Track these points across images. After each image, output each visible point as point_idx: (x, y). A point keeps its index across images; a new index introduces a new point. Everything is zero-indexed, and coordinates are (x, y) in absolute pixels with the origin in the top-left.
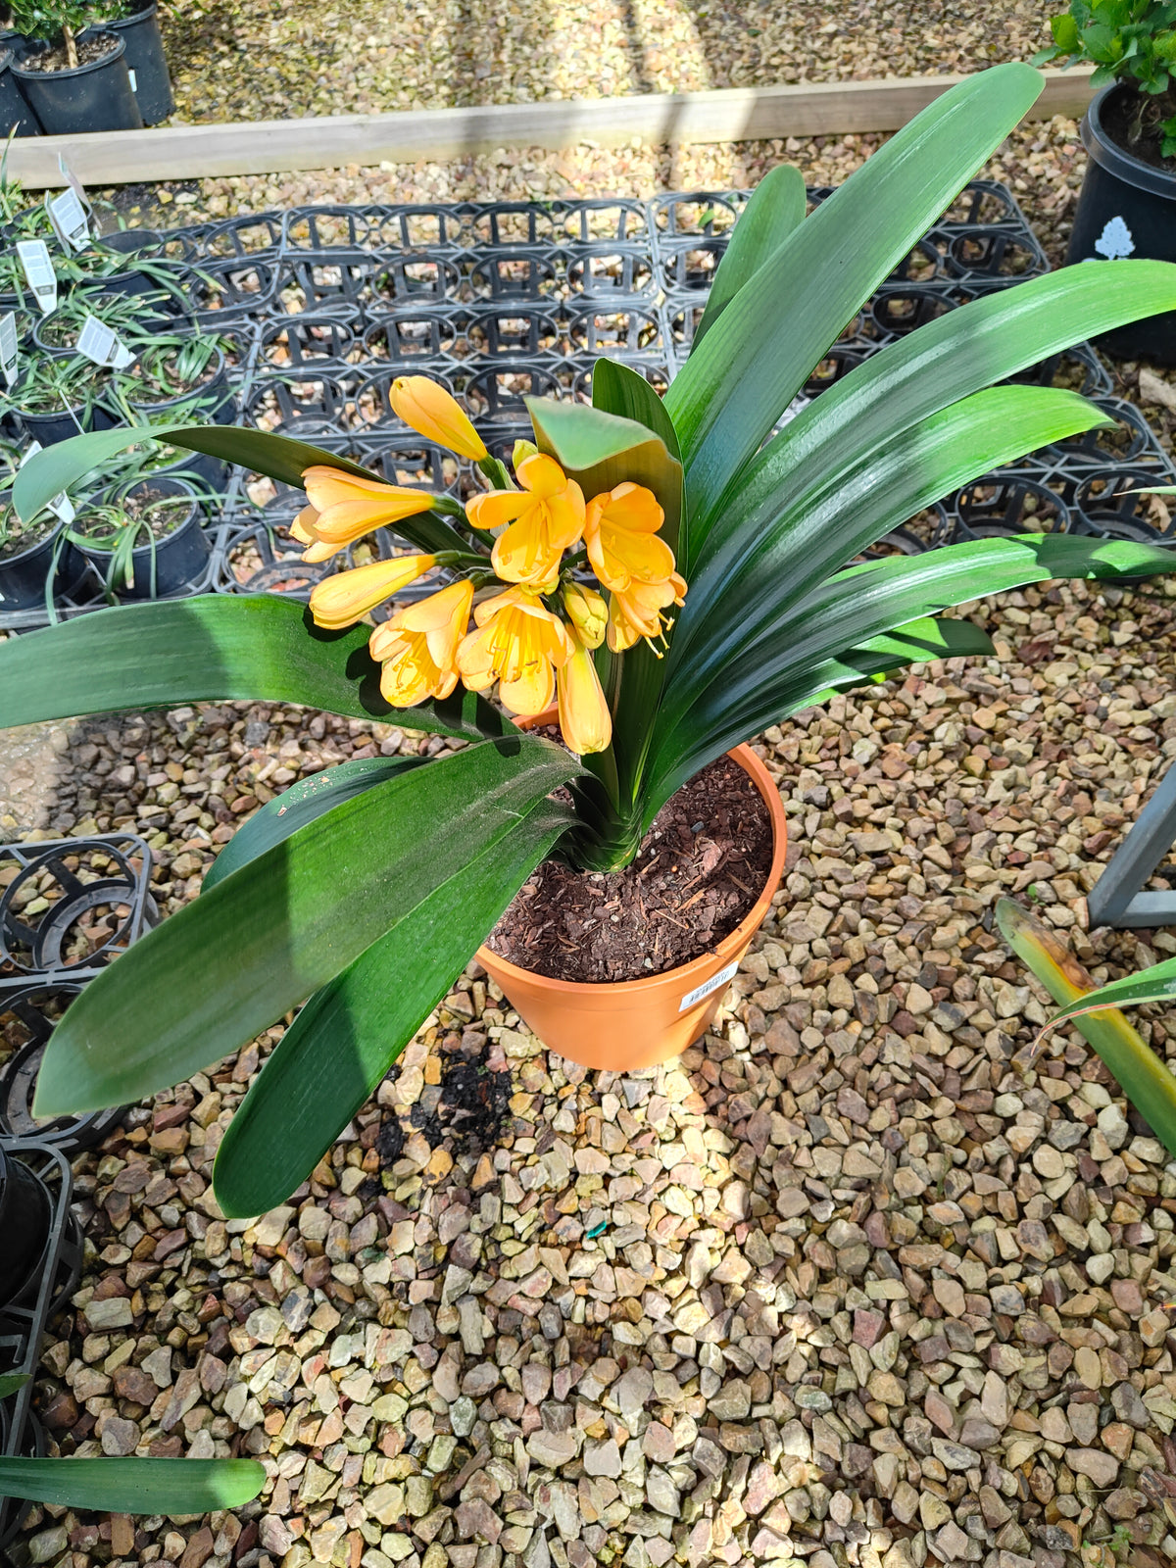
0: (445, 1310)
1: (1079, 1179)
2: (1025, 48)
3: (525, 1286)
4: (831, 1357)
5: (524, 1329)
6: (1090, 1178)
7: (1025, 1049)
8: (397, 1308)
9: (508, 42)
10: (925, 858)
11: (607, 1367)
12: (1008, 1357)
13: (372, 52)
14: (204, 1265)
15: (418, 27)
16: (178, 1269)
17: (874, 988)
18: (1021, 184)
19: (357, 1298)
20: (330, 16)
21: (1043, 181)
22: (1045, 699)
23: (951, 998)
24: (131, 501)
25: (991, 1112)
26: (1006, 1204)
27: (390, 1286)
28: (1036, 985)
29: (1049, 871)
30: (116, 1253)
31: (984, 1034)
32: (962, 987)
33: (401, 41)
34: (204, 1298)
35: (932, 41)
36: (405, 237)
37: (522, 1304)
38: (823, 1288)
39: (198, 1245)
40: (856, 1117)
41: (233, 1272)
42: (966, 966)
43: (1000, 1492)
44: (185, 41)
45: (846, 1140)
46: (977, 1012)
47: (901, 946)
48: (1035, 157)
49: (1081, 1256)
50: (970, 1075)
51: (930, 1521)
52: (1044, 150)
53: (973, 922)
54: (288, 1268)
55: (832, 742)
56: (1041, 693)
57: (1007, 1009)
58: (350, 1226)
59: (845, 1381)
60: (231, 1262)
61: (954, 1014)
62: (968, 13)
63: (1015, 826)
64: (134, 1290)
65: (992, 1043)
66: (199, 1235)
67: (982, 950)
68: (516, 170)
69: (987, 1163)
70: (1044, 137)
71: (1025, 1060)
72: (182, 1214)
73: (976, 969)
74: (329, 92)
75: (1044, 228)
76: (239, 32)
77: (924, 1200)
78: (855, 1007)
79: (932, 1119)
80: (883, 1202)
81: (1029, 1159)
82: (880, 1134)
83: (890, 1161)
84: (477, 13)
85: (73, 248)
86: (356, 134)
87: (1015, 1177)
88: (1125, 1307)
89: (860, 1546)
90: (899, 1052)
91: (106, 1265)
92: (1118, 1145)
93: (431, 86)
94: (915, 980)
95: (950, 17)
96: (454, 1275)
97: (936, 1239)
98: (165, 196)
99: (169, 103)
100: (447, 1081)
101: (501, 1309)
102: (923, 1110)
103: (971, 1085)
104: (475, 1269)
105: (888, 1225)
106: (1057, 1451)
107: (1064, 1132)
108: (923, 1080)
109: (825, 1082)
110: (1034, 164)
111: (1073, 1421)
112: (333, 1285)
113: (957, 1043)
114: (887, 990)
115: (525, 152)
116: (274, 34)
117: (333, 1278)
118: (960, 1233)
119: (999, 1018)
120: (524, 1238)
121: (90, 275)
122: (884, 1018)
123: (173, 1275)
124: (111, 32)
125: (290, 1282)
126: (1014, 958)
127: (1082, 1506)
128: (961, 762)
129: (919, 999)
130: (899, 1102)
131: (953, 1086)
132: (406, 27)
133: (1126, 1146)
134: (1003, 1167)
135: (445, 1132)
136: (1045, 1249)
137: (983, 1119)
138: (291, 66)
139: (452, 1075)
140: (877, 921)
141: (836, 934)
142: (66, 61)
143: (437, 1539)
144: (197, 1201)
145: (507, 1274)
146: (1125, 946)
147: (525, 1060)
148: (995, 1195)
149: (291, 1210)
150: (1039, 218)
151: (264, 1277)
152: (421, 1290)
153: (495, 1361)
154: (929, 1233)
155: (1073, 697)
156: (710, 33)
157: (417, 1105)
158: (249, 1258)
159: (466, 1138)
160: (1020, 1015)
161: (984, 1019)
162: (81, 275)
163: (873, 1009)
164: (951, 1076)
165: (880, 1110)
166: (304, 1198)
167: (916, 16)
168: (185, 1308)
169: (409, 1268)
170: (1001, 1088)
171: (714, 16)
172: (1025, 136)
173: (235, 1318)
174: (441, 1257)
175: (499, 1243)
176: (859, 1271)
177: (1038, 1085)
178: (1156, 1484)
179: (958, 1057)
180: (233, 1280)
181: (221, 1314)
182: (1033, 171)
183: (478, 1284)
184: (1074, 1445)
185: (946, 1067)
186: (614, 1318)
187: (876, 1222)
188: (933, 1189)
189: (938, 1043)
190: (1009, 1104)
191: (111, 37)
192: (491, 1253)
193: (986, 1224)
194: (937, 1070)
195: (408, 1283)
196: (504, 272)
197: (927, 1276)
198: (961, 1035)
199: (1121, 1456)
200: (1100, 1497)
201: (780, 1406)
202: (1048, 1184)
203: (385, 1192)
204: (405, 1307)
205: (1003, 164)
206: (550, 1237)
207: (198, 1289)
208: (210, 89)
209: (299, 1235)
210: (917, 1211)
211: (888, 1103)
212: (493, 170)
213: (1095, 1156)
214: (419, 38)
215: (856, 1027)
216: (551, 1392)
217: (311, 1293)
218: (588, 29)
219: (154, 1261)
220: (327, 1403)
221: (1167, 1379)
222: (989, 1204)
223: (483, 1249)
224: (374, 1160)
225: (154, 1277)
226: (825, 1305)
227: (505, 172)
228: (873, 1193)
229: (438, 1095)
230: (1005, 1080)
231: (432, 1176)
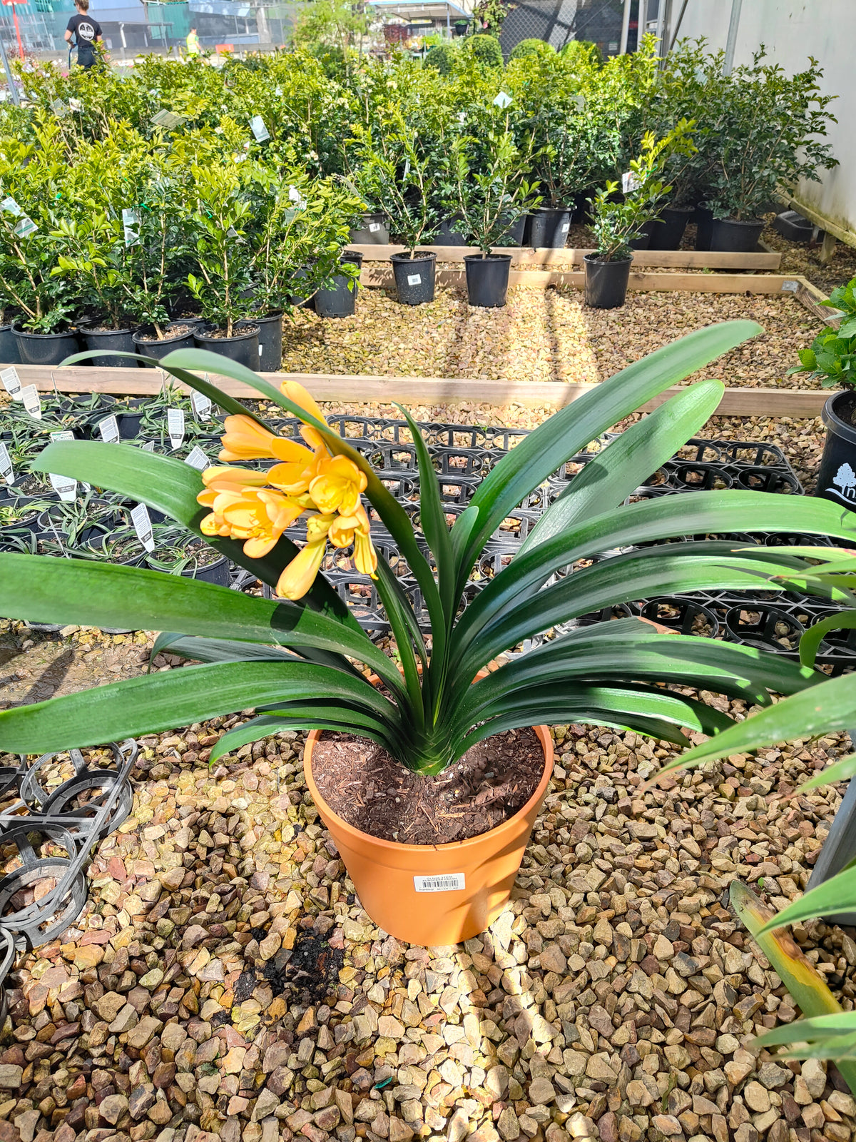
0: (252, 1123)
1: (783, 1117)
2: (801, 382)
3: (318, 1117)
6: (791, 1117)
7: (746, 1000)
8: (216, 1116)
9: (481, 353)
10: (682, 847)
13: (401, 351)
14: (85, 1054)
15: (430, 342)
16: (65, 1053)
17: (629, 933)
18: (792, 451)
19: (188, 1102)
20: (381, 333)
21: (808, 450)
22: (784, 754)
23: (690, 952)
24: (191, 548)
25: (713, 1047)
26: (719, 1127)
27: (215, 1097)
28: (758, 952)
29: (776, 871)
30: (26, 1032)
31: (713, 986)
32: (699, 944)
33: (419, 347)
34: (77, 1078)
35: (740, 373)
36: (396, 438)
37: (312, 1132)
39: (85, 1037)
40: (602, 1030)
41: (103, 1062)
42: (703, 928)
44: (296, 338)
46: (708, 966)
47: (654, 906)
48: (802, 437)
50: (699, 1012)
52: (809, 434)
53: (713, 898)
54: (144, 1067)
55: (623, 760)
56: (782, 750)
57: (733, 967)
58: (198, 1044)
60: (104, 1055)
61: (690, 963)
62: (766, 362)
63: (753, 836)
64: (29, 1062)
65: (719, 992)
66: (87, 1028)
67: (718, 920)
68: (472, 413)
69: (705, 1089)
70: (809, 428)
71: (743, 1009)
72: (81, 1012)
73: (711, 933)
74: (371, 368)
75: (805, 475)
76: (327, 336)
77: (651, 1112)
78: (613, 945)
79: (664, 1044)
80: (615, 1103)
81: (742, 1094)
82: (619, 1048)
83: (625, 1071)
84: (465, 338)
85: (200, 419)
87: (729, 1107)
90: (643, 985)
91: (15, 1040)
92: (818, 1094)
93: (431, 370)
94: (662, 932)
95: (754, 364)
96: (267, 1097)
98: (262, 407)
99: (278, 364)
100: (297, 948)
101: (295, 1135)
103: (699, 1021)
104: (283, 1097)
105: (617, 1124)
107: (770, 1070)
108: (660, 1010)
109: (582, 998)
110: (802, 441)
112: (173, 1088)
113: (690, 986)
114: (641, 937)
115: (479, 405)
116: (347, 339)
117: (176, 1083)
119: (725, 973)
120: (327, 1079)
122: (634, 958)
123: (61, 1056)
124: (254, 324)
125: (142, 1078)
126: (744, 931)
128: (716, 788)
129: (663, 947)
131: (684, 1020)
132: (423, 341)
133: (825, 1097)
134: (720, 1096)
135: (286, 985)
137: (706, 1051)
138: (352, 354)
139: (303, 944)
140: (638, 885)
141: (607, 891)
142: (225, 335)
144: (94, 1003)
145: (307, 1106)
146: (834, 937)
147: (358, 943)
148: (710, 1117)
149: (159, 1022)
150: (803, 470)
151: (126, 1072)
152: (238, 1105)
155: (806, 756)
156: (603, 358)
157: (271, 961)
158: (120, 1056)
159: (301, 992)
160: (744, 973)
161: (714, 971)
163: (627, 948)
164: (682, 1011)
165: (623, 1028)
166: (171, 1016)
167: (733, 361)
168: (60, 1084)
169: (233, 1084)
170: (723, 1028)
171: (607, 351)
173: (94, 1100)
174: (260, 1082)
175: (306, 1079)
177: (754, 1031)
179: (690, 998)
180: (102, 1068)
181: (85, 1095)
182: (801, 444)
183: (283, 1110)
185: (680, 1005)
187: (607, 1119)
188: (659, 1105)
189: (675, 983)
190: (728, 1042)
191: (254, 326)
192: (299, 1087)
194: (672, 1004)
195: (229, 1098)
196: (453, 463)
198: (694, 980)
202: (756, 1118)
203: (231, 1023)
204: (223, 1117)
205: (781, 439)
206: (347, 1083)
207: (74, 1070)
208: (303, 360)
209: (159, 1043)
210: (643, 1120)
211: (629, 1023)
212: (458, 412)
213: (797, 1099)
214: (429, 347)
215: (612, 961)
217: (156, 1090)
218: (530, 351)
219: (50, 1044)
222: (704, 1123)
223: (293, 1083)
224: (230, 997)
225: (47, 1055)
227: (465, 414)
228: (608, 1096)
229: (288, 957)
230: (727, 1022)
231: (269, 1017)
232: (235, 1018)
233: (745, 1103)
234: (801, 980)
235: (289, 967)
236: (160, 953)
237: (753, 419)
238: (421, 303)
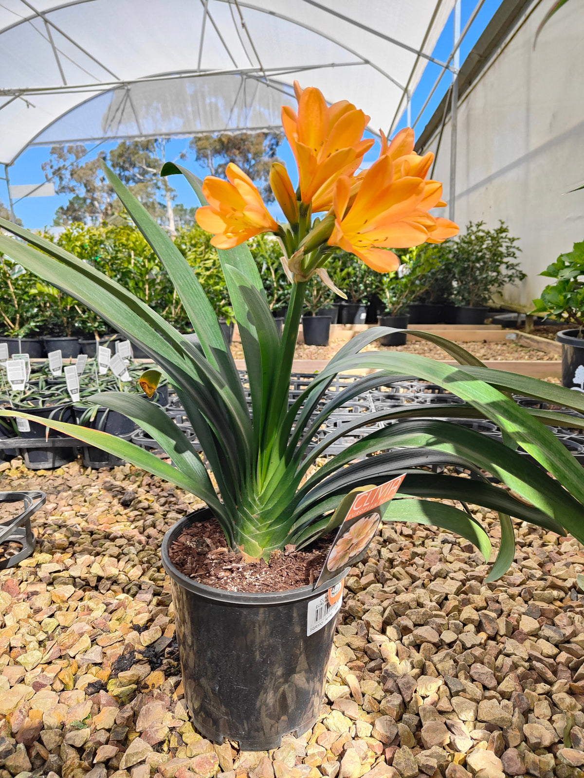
32: (561, 620)
73: (569, 614)
78: (480, 622)
94: (524, 614)
102: (542, 687)
108: (539, 665)
122: (503, 632)
129: (528, 624)
130: (522, 679)
163: (494, 625)
179: (563, 657)
189: (548, 649)
215: (483, 635)
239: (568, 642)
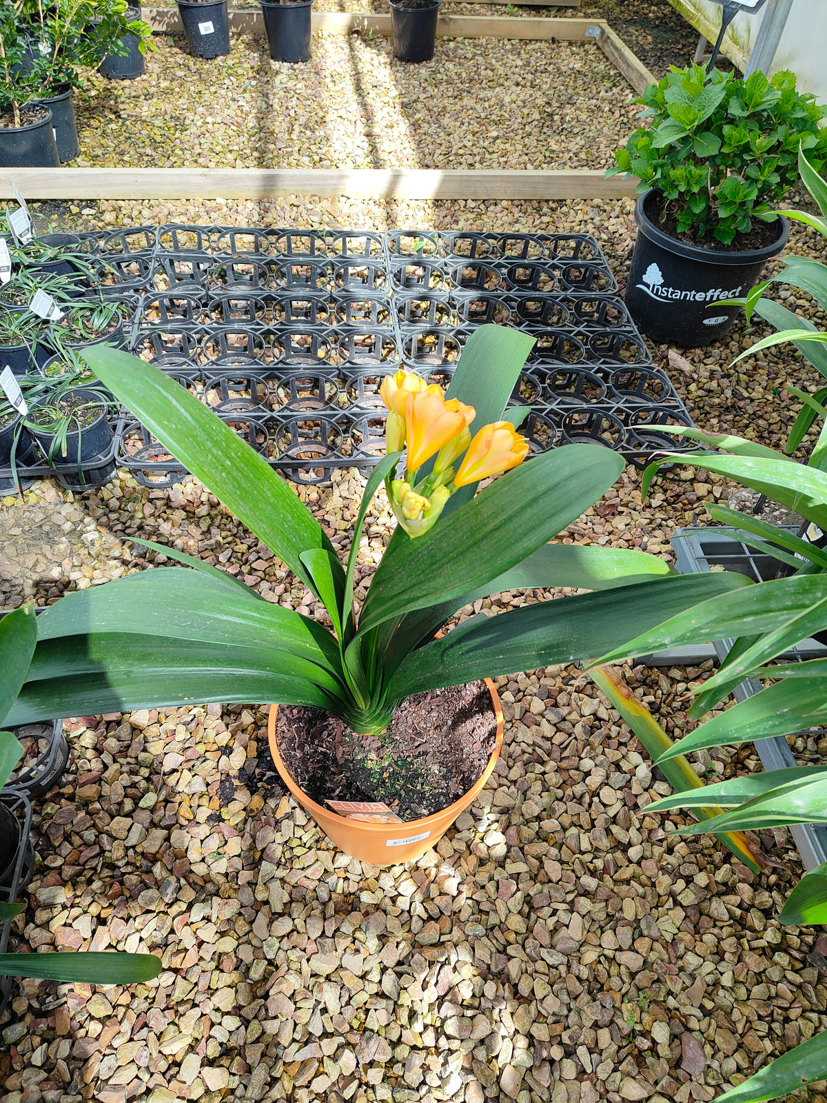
0: (260, 887)
1: (625, 805)
2: (608, 155)
3: (308, 872)
4: (485, 906)
5: (307, 897)
6: (630, 804)
7: (597, 733)
8: (231, 887)
9: (296, 127)
11: (356, 917)
12: (584, 904)
13: (210, 126)
14: (112, 866)
15: (239, 112)
16: (95, 869)
17: (512, 699)
18: (604, 236)
19: (206, 882)
20: (182, 101)
21: (617, 235)
22: (612, 537)
23: (556, 705)
24: (64, 404)
25: (577, 769)
26: (585, 820)
27: (226, 875)
28: (603, 698)
30: (55, 860)
31: (574, 726)
32: (562, 699)
33: (228, 121)
34: (111, 885)
35: (554, 147)
36: (233, 246)
37: (306, 883)
38: (481, 869)
39: (107, 854)
40: (501, 773)
41: (129, 869)
42: (564, 687)
43: (579, 978)
44: (86, 109)
45: (495, 786)
46: (570, 713)
47: (528, 676)
48: (613, 221)
49: (625, 847)
50: (566, 748)
51: (539, 995)
52: (618, 217)
54: (164, 865)
56: (610, 533)
57: (587, 711)
58: (202, 841)
59: (493, 919)
60: (128, 864)
61: (557, 714)
62: (576, 131)
64: (67, 882)
65: (578, 730)
66: (108, 848)
67: (573, 678)
68: (301, 208)
69: (574, 797)
70: (618, 209)
71: (596, 739)
72: (97, 836)
73: (569, 688)
74: (182, 150)
75: (617, 263)
76: (121, 106)
77: (539, 818)
79: (544, 773)
80: (516, 819)
81: (598, 795)
82: (514, 782)
83: (520, 797)
84: (276, 106)
85: (20, 242)
86: (202, 180)
87: (590, 805)
88: (648, 874)
89: (500, 1010)
90: (526, 735)
91: (48, 868)
92: (647, 786)
93: (248, 151)
94: (535, 694)
95: (565, 132)
96: (266, 867)
97: (545, 840)
98: (75, 209)
99: (76, 149)
100: (260, 755)
101: (294, 887)
102: (539, 768)
103: (566, 754)
104: (278, 864)
105: (519, 832)
106: (610, 953)
107: (618, 779)
108: (539, 751)
110: (613, 224)
111: (619, 936)
112: (191, 876)
113: (559, 730)
114: (520, 701)
115: (307, 198)
116: (146, 110)
117: (192, 872)
118: (558, 836)
119: (582, 716)
120: (307, 846)
121: (32, 260)
122: (517, 717)
123: (92, 872)
124: (42, 106)
125: (165, 874)
126: (592, 683)
127: (624, 983)
129: (537, 705)
130: (526, 764)
131: (556, 754)
132: (231, 112)
133: (651, 787)
134: (583, 800)
135: (259, 785)
136: (605, 843)
137: (572, 772)
138: (156, 130)
139: (264, 751)
142: (12, 121)
143: (256, 1017)
144: (106, 828)
145: (297, 866)
146: (653, 677)
148: (579, 814)
149: (165, 832)
150: (614, 257)
151: (149, 872)
152: (245, 876)
153: (290, 916)
154: (541, 837)
155: (627, 536)
156: (421, 131)
157: (242, 770)
158: (140, 861)
159: (273, 788)
160: (594, 714)
161: (574, 716)
162: (27, 260)
163: (511, 711)
164: (555, 748)
165: (515, 768)
166: (174, 825)
167: (545, 130)
168: (98, 891)
169: (238, 863)
170: (583, 756)
171: (424, 121)
172: (607, 208)
173: (131, 896)
174: (257, 856)
175: (292, 848)
176: (502, 859)
177: (603, 753)
178: (661, 968)
179: (559, 738)
180: (129, 873)
181: (122, 894)
182: (612, 229)
183: (281, 873)
184: (620, 949)
185: (552, 744)
186: (361, 890)
187: (512, 831)
188: (544, 813)
189: (548, 730)
190: (587, 764)
191: (42, 108)
192: (288, 855)
193: (574, 830)
194: (547, 745)
195: (237, 873)
196: (294, 271)
197: (539, 859)
198: (561, 726)
199: (644, 955)
200: (633, 975)
201: (457, 934)
202: (608, 809)
203: (223, 821)
204: (236, 887)
205: (594, 224)
206: (323, 845)
207: (108, 879)
208: (103, 142)
209: (170, 846)
210: (535, 825)
211: (519, 764)
212: (287, 207)
213: (633, 792)
214: (240, 120)
216: (323, 932)
217: (178, 880)
218: (346, 122)
219: (79, 865)
220: (189, 942)
221: (670, 912)
222: (575, 819)
223: (283, 853)
224: (216, 803)
225: (79, 874)
226: (482, 878)
227: (295, 208)
228: (510, 815)
229: (255, 764)
230: (585, 750)
231: (252, 811)
232: (224, 816)
233: (600, 801)
234: (633, 713)
235: (258, 771)
236: (148, 779)
237: (568, 202)
238: (217, 56)
239: (564, 719)
